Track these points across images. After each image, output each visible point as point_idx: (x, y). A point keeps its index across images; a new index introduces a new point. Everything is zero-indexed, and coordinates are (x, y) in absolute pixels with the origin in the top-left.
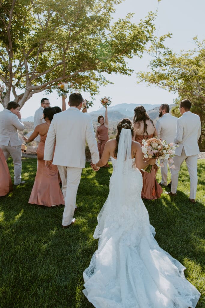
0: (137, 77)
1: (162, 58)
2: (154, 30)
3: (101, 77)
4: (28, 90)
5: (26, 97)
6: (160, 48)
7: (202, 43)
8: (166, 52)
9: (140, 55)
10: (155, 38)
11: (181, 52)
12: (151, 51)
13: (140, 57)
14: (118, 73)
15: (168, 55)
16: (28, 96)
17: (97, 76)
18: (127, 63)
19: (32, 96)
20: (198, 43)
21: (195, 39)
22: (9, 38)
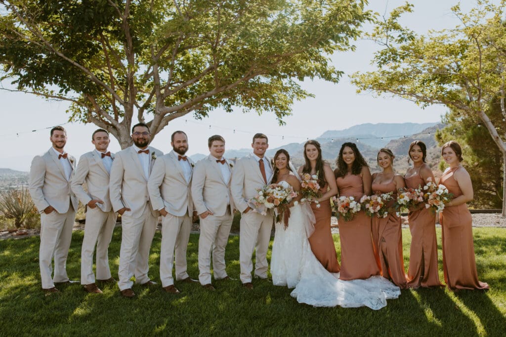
0: (353, 82)
1: (397, 46)
2: (364, 4)
3: (292, 85)
4: (159, 114)
5: (157, 126)
6: (392, 30)
7: (471, 16)
8: (403, 36)
9: (351, 46)
10: (375, 15)
11: (430, 34)
12: (377, 36)
13: (352, 49)
14: (316, 78)
15: (406, 41)
16: (159, 124)
17: (286, 84)
18: (330, 59)
19: (167, 124)
20: (462, 17)
21: (456, 9)
22: (127, 33)
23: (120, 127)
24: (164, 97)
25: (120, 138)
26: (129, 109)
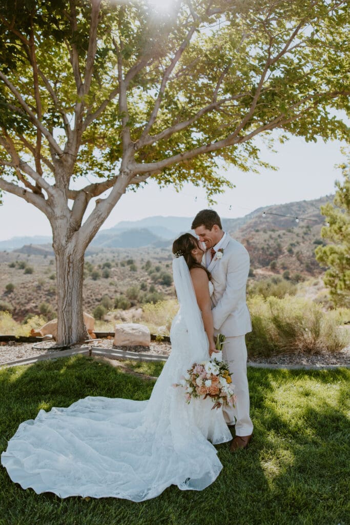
23: (53, 192)
24: (139, 147)
25: (52, 209)
26: (69, 163)
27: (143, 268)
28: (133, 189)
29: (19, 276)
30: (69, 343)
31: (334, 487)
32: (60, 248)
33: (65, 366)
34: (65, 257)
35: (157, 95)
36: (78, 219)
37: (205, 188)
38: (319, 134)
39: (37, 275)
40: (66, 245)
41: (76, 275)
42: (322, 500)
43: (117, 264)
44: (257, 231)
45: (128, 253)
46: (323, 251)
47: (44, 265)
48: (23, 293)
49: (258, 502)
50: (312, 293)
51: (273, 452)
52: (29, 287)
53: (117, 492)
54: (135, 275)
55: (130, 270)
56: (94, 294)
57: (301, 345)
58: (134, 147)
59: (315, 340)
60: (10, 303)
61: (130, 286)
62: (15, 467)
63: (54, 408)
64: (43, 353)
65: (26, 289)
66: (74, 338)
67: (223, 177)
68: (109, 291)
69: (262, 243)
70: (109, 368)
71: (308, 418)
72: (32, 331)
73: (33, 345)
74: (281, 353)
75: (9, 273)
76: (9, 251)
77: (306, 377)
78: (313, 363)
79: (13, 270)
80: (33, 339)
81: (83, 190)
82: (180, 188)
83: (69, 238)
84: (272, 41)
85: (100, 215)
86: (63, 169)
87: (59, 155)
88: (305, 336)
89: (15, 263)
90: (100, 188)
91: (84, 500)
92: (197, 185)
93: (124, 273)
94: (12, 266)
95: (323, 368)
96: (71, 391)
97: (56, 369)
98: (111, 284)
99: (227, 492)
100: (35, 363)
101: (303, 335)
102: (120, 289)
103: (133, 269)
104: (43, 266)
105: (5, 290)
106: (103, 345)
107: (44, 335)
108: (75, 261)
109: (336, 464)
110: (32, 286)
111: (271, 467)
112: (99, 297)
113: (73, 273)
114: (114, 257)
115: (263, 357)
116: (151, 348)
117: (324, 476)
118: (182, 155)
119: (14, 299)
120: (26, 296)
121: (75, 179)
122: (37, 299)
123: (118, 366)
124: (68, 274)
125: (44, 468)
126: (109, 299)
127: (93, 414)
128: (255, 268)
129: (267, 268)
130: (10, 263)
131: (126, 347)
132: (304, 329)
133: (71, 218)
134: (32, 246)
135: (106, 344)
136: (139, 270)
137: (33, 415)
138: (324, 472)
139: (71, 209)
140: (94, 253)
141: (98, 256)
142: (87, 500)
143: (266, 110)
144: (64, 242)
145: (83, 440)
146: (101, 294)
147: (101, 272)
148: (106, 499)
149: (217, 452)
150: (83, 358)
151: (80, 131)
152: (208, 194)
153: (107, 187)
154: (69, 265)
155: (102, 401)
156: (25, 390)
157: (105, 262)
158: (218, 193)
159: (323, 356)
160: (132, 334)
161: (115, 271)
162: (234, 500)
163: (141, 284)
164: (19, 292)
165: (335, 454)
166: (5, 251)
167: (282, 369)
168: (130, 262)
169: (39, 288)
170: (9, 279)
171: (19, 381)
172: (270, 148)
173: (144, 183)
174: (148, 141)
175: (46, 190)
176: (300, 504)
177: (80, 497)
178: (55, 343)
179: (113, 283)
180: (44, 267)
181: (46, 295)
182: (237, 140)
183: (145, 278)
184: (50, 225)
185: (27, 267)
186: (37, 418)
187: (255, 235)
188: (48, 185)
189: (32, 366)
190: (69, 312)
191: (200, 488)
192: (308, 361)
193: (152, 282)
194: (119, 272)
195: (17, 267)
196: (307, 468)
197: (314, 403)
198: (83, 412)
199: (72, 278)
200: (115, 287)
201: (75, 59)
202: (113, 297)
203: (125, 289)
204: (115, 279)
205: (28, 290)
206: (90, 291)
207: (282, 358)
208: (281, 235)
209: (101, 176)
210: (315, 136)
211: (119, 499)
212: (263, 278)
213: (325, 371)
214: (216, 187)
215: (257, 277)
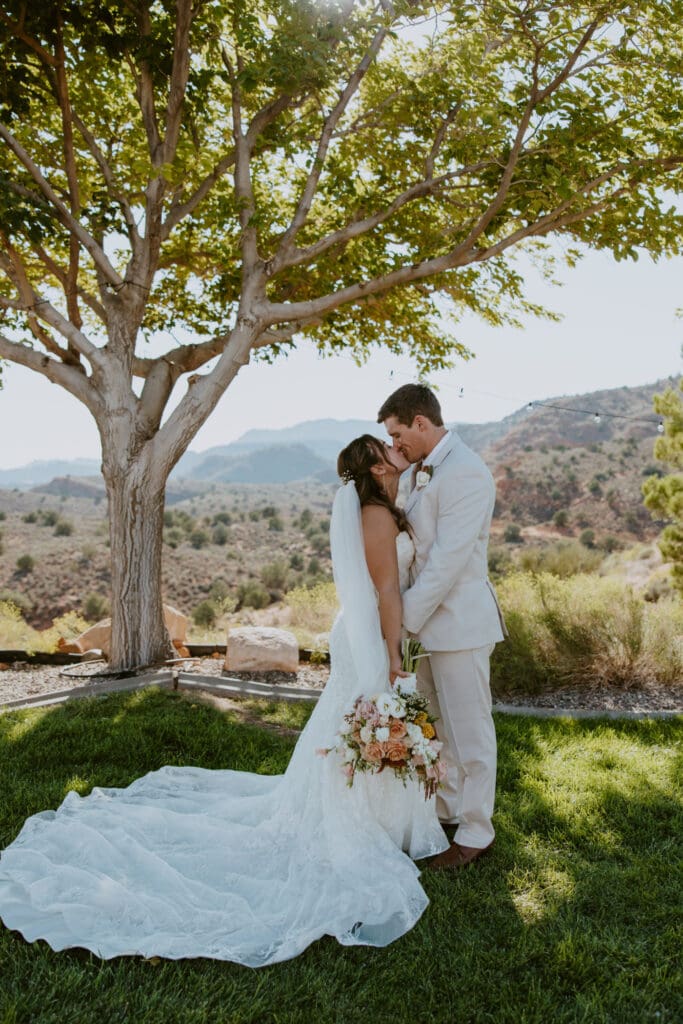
4: (252, 325)
23: (102, 360)
24: (275, 270)
25: (100, 395)
26: (136, 302)
27: (295, 524)
28: (267, 358)
29: (44, 540)
30: (134, 665)
31: (653, 943)
32: (116, 474)
33: (124, 708)
34: (127, 493)
35: (312, 165)
36: (152, 418)
37: (415, 358)
38: (642, 244)
39: (80, 538)
40: (129, 467)
41: (148, 527)
42: (625, 966)
43: (242, 517)
44: (528, 449)
45: (266, 494)
46: (658, 488)
47: (94, 517)
48: (53, 575)
49: (497, 970)
50: (638, 573)
51: (532, 875)
52: (65, 561)
53: (214, 947)
54: (279, 538)
55: (270, 529)
56: (195, 576)
57: (602, 672)
58: (266, 269)
59: (631, 661)
60: (26, 595)
61: (269, 561)
62: (14, 900)
63: (97, 790)
64: (81, 684)
65: (59, 567)
66: (144, 654)
67: (450, 336)
68: (226, 571)
69: (537, 474)
70: (211, 711)
71: (608, 811)
72: (62, 642)
73: (62, 669)
74: (562, 685)
75: (24, 534)
76: (24, 490)
77: (611, 732)
78: (628, 707)
79: (31, 527)
80: (63, 657)
81: (163, 359)
82: (365, 357)
83: (134, 453)
84: (541, 54)
85: (197, 408)
86: (123, 315)
87: (113, 286)
88: (612, 652)
89: (36, 514)
90: (199, 354)
91: (148, 963)
92: (398, 351)
93: (256, 534)
94: (30, 520)
95: (646, 715)
96: (132, 757)
97: (105, 716)
98: (230, 557)
99: (434, 950)
100: (63, 703)
101: (606, 649)
102: (249, 566)
103: (276, 526)
104: (92, 520)
105: (16, 568)
106: (203, 670)
107: (86, 650)
108: (146, 499)
109: (658, 899)
110: (70, 559)
111: (527, 902)
112: (207, 583)
113: (142, 524)
114: (237, 501)
115: (526, 694)
116: (300, 675)
117: (634, 921)
118: (362, 287)
119: (33, 587)
120: (58, 580)
121: (149, 338)
122: (80, 587)
123: (231, 710)
124: (132, 526)
125: (71, 902)
126: (226, 586)
127: (173, 801)
128: (524, 525)
129: (547, 525)
130: (27, 515)
131: (249, 673)
132: (609, 638)
133: (138, 413)
134: (72, 479)
135: (208, 667)
136: (288, 529)
137: (54, 803)
138: (634, 914)
139: (139, 395)
140: (195, 495)
141: (204, 501)
142: (154, 964)
143: (530, 194)
144: (123, 462)
145: (151, 850)
146: (210, 578)
147: (209, 532)
148: (192, 961)
149: (419, 873)
150: (161, 694)
151: (156, 238)
152: (421, 369)
153: (213, 352)
154: (133, 509)
155: (195, 775)
156: (40, 754)
157: (218, 511)
158: (440, 367)
159: (648, 692)
160: (260, 648)
161: (237, 529)
162: (448, 966)
163: (290, 556)
164: (43, 573)
165: (659, 880)
166: (16, 490)
167: (562, 718)
168: (269, 513)
169: (84, 564)
170: (23, 547)
171: (30, 738)
172: (547, 276)
173: (288, 345)
174: (292, 257)
175: (89, 356)
176: (581, 972)
177: (139, 958)
178: (107, 665)
179: (235, 554)
180: (95, 523)
181: (98, 577)
182: (474, 256)
183: (299, 545)
184: (96, 426)
185: (60, 522)
186: (61, 808)
187: (523, 457)
188: (93, 346)
189: (59, 709)
190: (135, 604)
191: (380, 943)
192: (616, 703)
193: (315, 552)
194: (247, 533)
195: (40, 521)
196: (599, 906)
197: (621, 783)
198: (153, 796)
199: (139, 533)
200: (239, 564)
201: (145, 93)
202: (235, 583)
203: (258, 568)
204: (239, 546)
205: (62, 569)
206: (188, 571)
207: (564, 697)
208: (578, 457)
209: (202, 330)
210: (634, 248)
211: (217, 962)
212: (540, 544)
213: (651, 722)
214: (438, 356)
215: (528, 542)
